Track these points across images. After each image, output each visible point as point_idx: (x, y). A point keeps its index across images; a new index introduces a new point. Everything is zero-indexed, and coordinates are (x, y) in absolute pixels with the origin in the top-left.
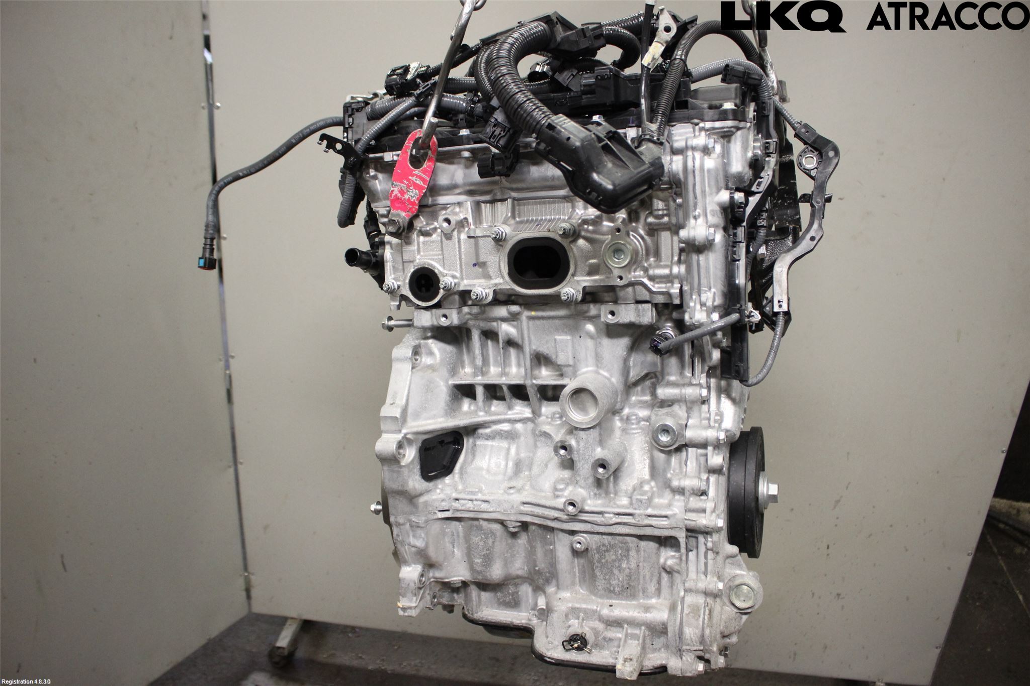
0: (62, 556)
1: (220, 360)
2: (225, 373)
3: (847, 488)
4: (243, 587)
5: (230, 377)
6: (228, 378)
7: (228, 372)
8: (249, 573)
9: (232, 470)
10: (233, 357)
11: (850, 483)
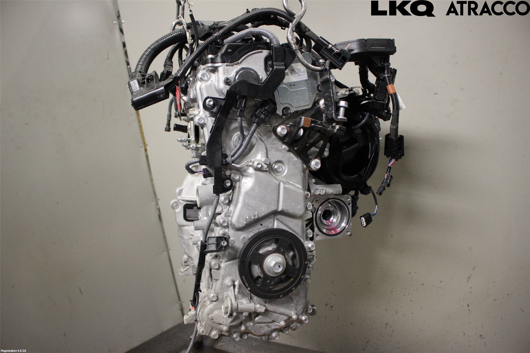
0: (80, 288)
1: (153, 201)
2: (157, 208)
3: (474, 269)
4: (179, 309)
5: (159, 209)
6: (158, 210)
7: (158, 207)
8: (181, 302)
9: (166, 253)
10: (159, 200)
11: (475, 266)
